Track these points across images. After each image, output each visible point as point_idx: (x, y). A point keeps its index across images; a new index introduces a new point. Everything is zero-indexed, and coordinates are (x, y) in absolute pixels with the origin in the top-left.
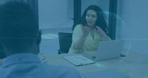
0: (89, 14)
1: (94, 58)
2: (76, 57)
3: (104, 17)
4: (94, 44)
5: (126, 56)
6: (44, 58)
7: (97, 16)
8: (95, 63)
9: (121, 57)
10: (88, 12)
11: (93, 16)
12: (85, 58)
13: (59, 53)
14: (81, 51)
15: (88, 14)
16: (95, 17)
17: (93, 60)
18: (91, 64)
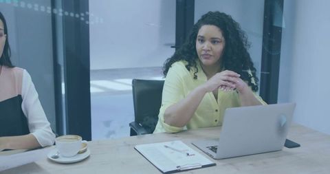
0: (202, 37)
1: (214, 149)
2: (167, 147)
3: (244, 43)
4: (217, 111)
5: (299, 146)
6: (83, 149)
7: (223, 39)
8: (214, 165)
9: (286, 149)
10: (200, 31)
11: (214, 41)
12: (191, 150)
13: (133, 133)
14: (185, 128)
15: (202, 35)
16: (218, 42)
17: (211, 156)
18: (204, 167)
